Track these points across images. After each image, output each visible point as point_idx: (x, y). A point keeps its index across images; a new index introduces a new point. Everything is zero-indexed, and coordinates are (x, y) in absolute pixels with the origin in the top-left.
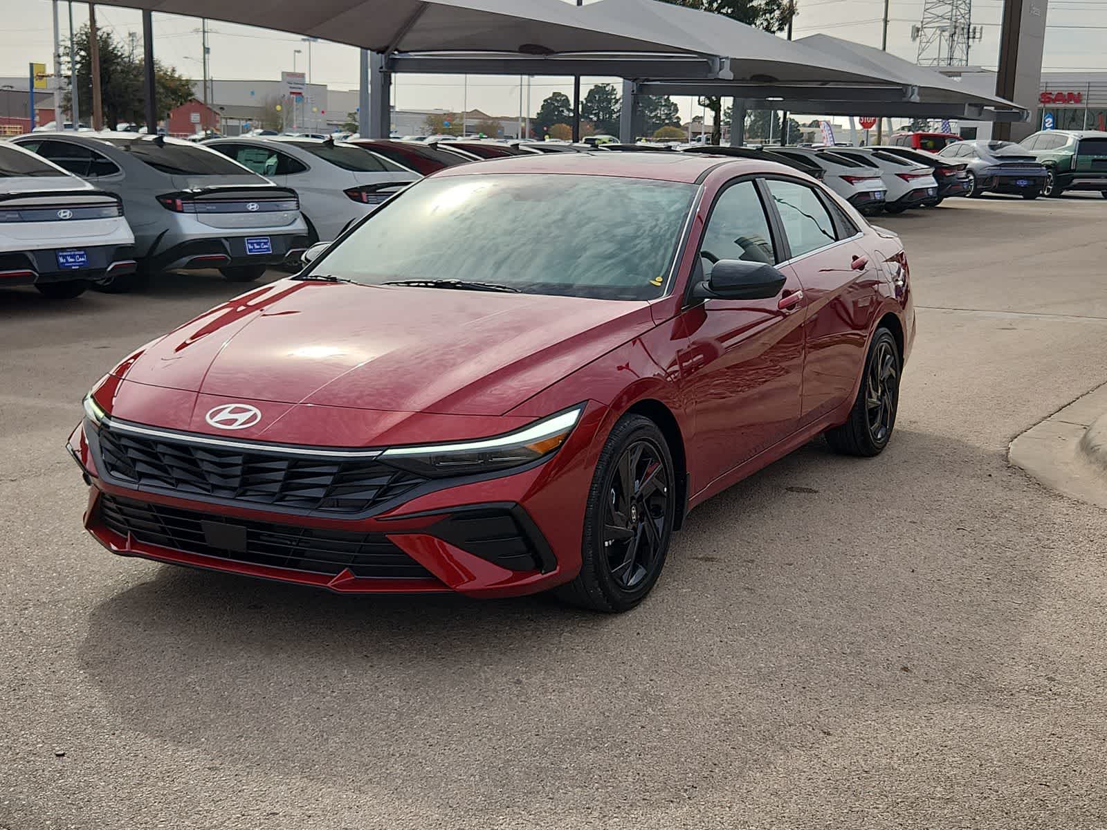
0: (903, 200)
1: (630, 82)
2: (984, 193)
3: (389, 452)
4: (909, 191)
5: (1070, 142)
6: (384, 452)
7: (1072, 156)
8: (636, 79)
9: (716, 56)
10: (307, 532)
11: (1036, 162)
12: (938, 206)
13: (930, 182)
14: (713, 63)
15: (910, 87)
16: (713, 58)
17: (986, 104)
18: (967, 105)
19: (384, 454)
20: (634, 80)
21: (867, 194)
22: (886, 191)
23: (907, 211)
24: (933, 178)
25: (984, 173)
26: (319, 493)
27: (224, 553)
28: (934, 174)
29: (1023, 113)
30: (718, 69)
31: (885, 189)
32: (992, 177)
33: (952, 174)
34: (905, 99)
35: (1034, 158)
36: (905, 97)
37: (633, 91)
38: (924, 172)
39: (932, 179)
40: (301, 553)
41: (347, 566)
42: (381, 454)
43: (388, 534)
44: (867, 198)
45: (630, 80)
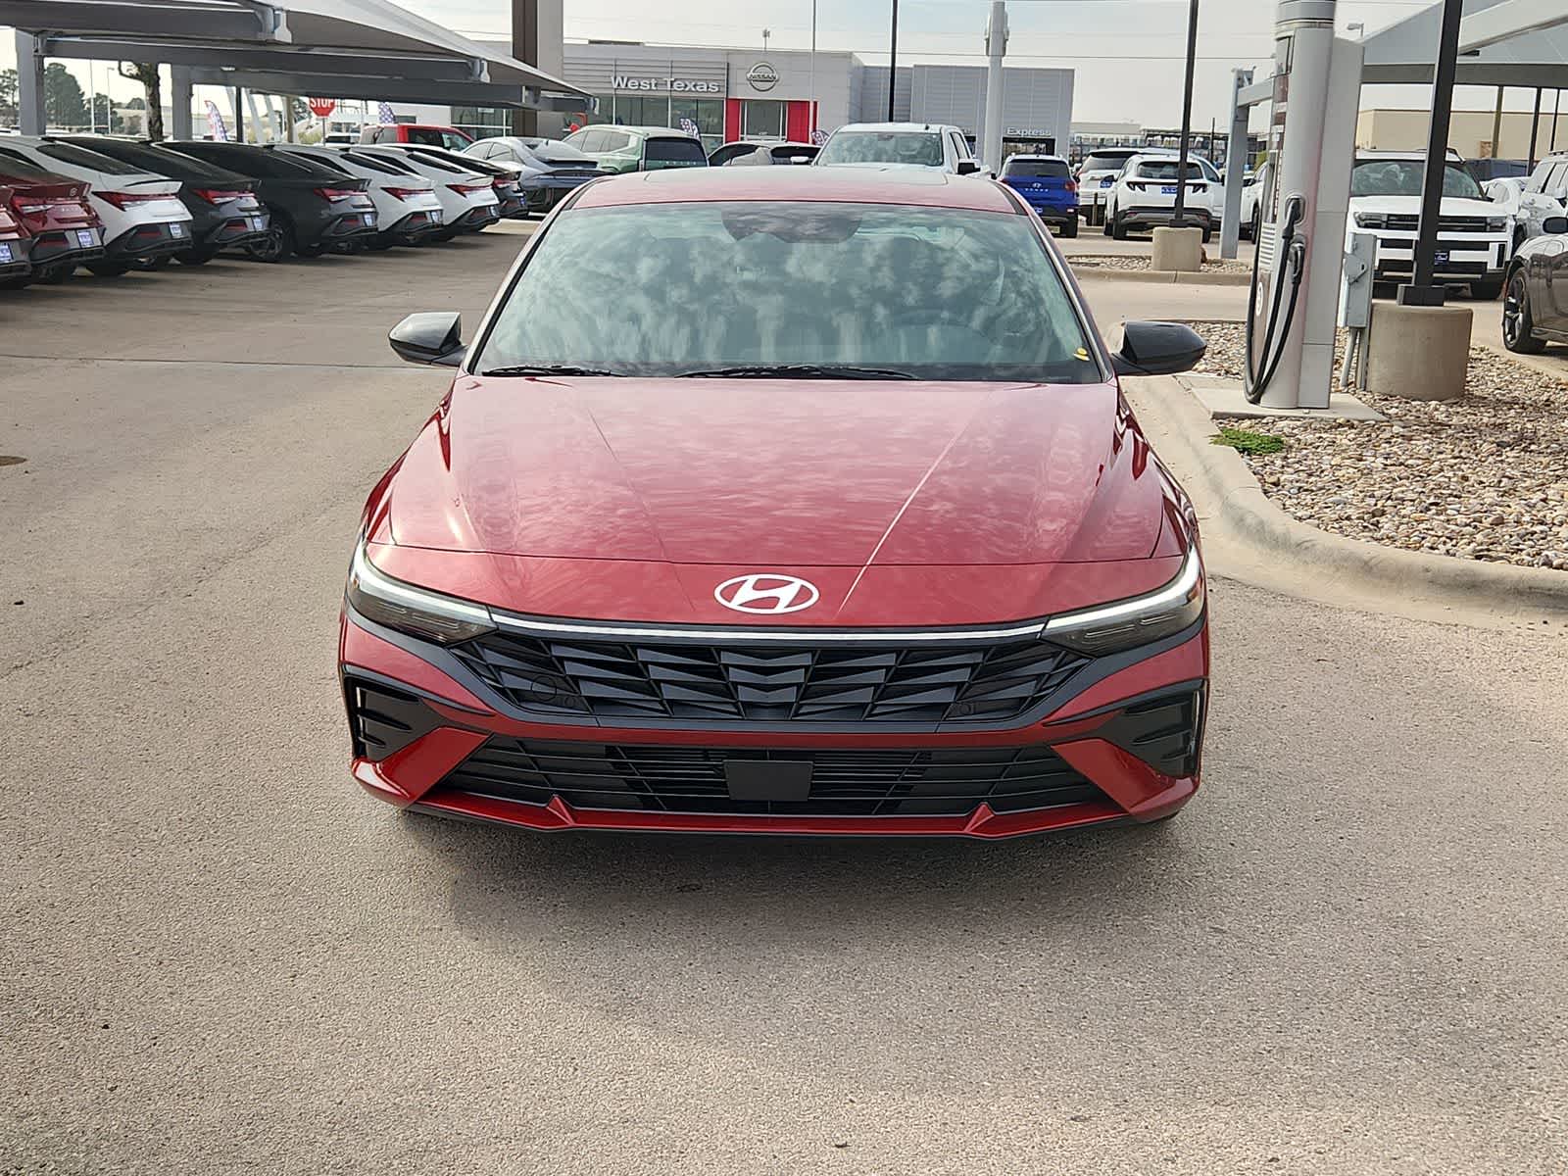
0: (459, 223)
1: (31, 36)
2: (531, 214)
3: (1054, 624)
4: (467, 210)
5: (633, 142)
6: (1046, 624)
7: (638, 161)
8: (42, 32)
9: (268, 6)
10: (925, 756)
11: (596, 169)
12: (483, 230)
13: (486, 197)
14: (263, 18)
15: (478, 61)
16: (265, 8)
17: (545, 87)
18: (524, 88)
19: (1048, 627)
20: (36, 34)
21: (420, 215)
22: (441, 210)
23: (456, 239)
24: (491, 191)
25: (534, 183)
26: (946, 696)
27: (761, 806)
28: (494, 186)
29: (589, 100)
30: (272, 26)
31: (440, 208)
32: (544, 190)
33: (505, 185)
34: (472, 79)
35: (594, 164)
36: (471, 75)
37: (37, 51)
38: (479, 182)
39: (490, 193)
40: (905, 789)
41: (982, 800)
42: (1044, 628)
43: (1054, 745)
44: (423, 221)
45: (30, 32)
